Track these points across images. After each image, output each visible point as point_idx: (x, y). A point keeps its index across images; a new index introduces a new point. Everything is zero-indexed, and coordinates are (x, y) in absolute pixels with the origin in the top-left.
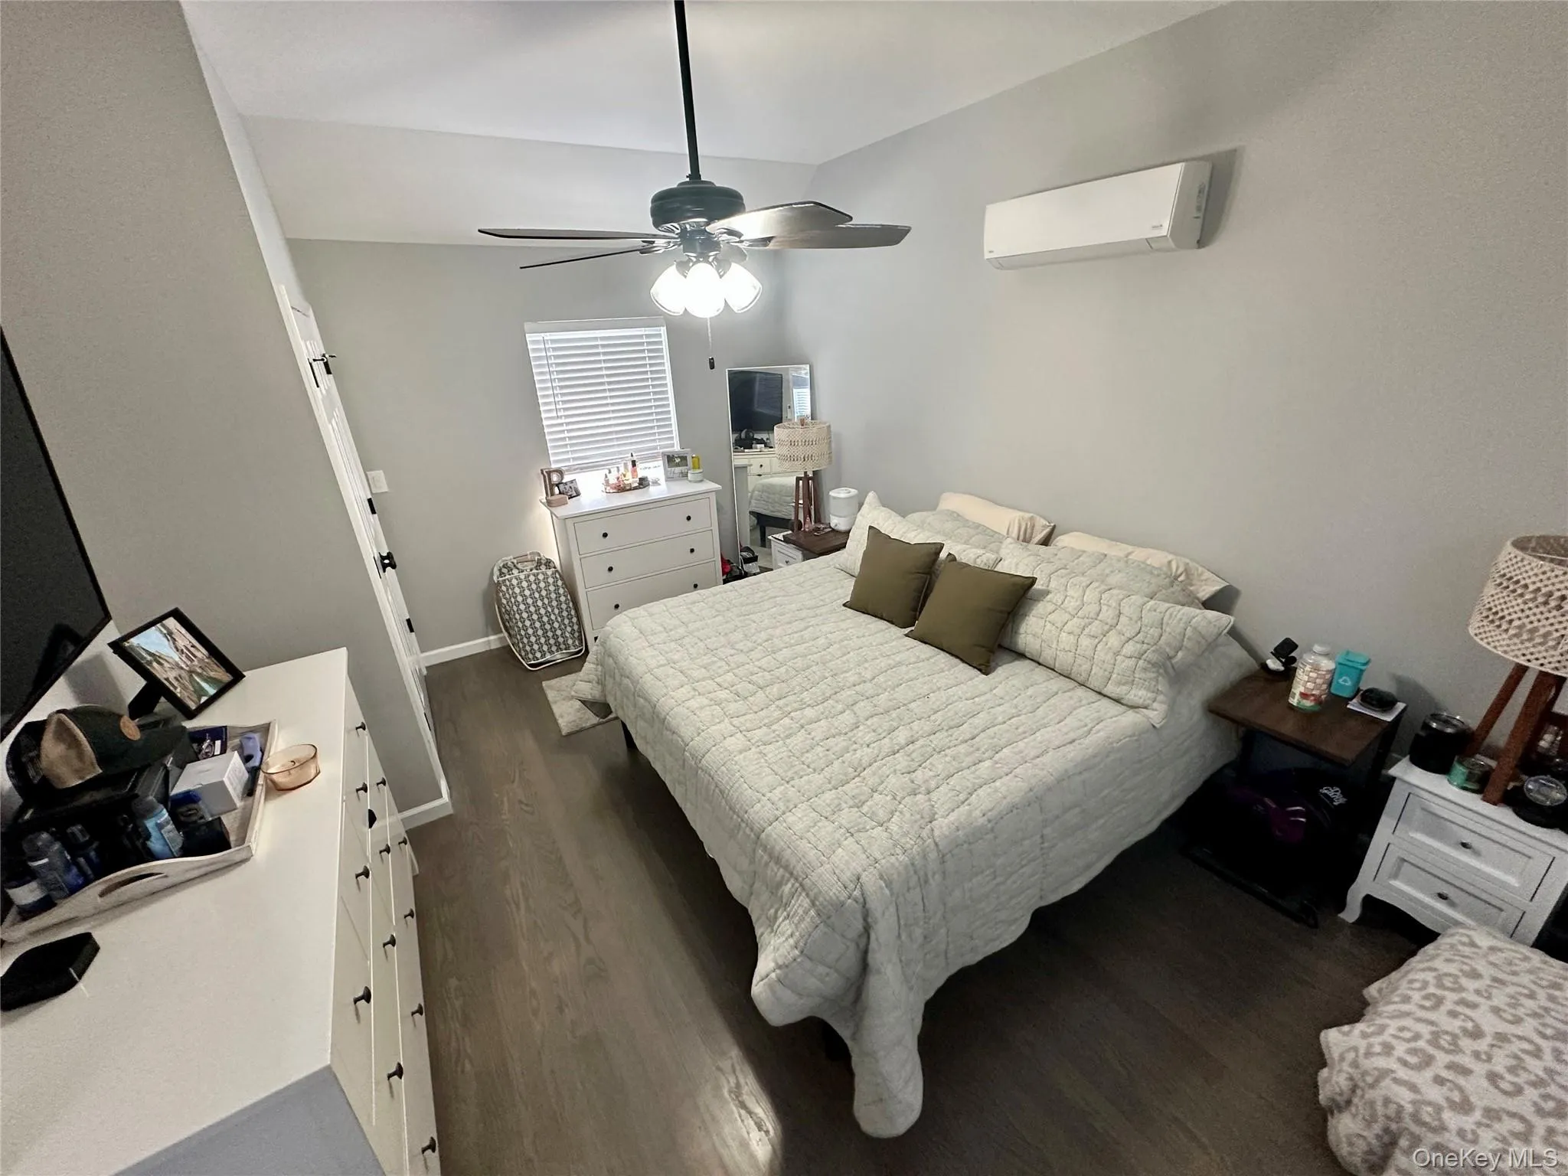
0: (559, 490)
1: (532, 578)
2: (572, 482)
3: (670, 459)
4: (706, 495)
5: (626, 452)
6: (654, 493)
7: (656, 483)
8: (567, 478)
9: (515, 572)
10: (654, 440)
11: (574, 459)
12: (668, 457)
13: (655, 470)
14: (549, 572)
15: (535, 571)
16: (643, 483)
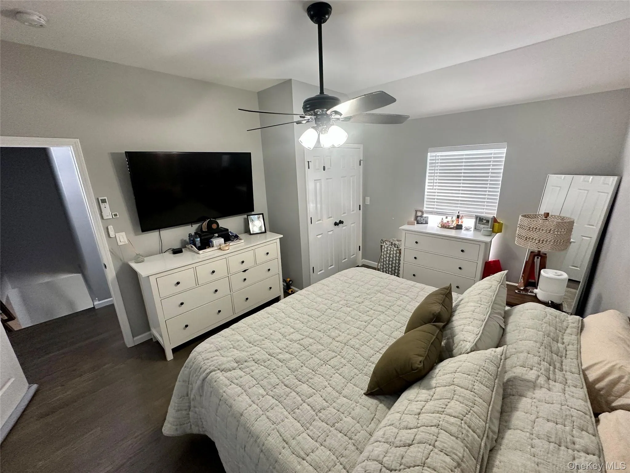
0: (420, 220)
1: (389, 248)
2: (426, 217)
3: (480, 220)
4: (480, 243)
5: (457, 210)
6: (463, 234)
7: (467, 229)
8: (425, 215)
9: (385, 243)
10: (484, 209)
11: (436, 208)
12: (480, 218)
13: (469, 223)
14: (395, 249)
15: (390, 246)
16: (459, 227)
